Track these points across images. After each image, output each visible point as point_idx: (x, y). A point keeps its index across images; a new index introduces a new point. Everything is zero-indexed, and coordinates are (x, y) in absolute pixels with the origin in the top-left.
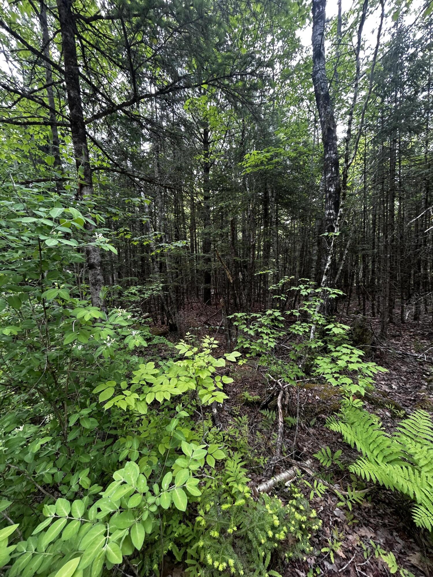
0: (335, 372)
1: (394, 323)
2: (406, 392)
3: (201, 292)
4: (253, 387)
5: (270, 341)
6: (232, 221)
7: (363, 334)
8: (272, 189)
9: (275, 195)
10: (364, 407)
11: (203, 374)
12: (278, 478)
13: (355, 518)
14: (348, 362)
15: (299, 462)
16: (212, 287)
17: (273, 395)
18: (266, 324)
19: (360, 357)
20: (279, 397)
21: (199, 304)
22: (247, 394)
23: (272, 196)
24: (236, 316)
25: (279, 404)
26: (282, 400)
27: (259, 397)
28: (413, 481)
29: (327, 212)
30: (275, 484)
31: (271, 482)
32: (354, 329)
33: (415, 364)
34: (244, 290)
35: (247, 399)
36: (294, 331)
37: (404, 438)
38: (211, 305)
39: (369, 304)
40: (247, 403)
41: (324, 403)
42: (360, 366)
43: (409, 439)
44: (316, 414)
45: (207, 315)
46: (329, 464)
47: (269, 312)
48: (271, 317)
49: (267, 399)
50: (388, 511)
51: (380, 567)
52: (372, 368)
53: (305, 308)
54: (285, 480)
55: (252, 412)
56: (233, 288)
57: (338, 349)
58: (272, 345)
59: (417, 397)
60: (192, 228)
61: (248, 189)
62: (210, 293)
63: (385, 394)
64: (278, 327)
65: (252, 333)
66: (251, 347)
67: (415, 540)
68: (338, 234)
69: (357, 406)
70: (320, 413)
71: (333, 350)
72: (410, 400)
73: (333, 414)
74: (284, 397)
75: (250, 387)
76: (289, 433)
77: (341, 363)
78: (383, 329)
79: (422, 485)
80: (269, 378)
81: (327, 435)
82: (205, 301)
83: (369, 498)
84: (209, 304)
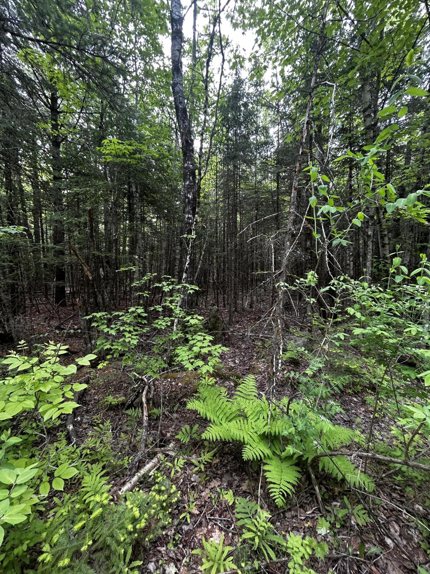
0: (191, 358)
1: (238, 312)
2: (244, 364)
3: (53, 291)
4: (118, 389)
5: (132, 339)
6: (90, 210)
7: (216, 323)
8: (136, 184)
9: (139, 191)
10: (216, 383)
11: (45, 387)
12: (142, 471)
13: (207, 476)
14: (201, 348)
15: (162, 449)
16: (68, 284)
17: (138, 393)
18: (128, 321)
19: (210, 341)
20: (144, 393)
21: (49, 306)
22: (110, 399)
23: (137, 192)
24: (95, 317)
25: (144, 400)
26: (147, 394)
27: (124, 398)
28: (243, 429)
29: (187, 216)
30: (139, 478)
31: (135, 478)
32: (210, 319)
33: (250, 341)
34: (106, 287)
35: (111, 403)
36: (157, 326)
37: (239, 398)
38: (65, 305)
39: (221, 297)
40: (112, 408)
41: (186, 388)
42: (209, 349)
43: (242, 399)
44: (179, 400)
45: (60, 319)
46: (188, 439)
47: (132, 309)
48: (134, 315)
49: (133, 398)
50: (230, 459)
51: (224, 505)
52: (219, 349)
53: (168, 304)
54: (150, 470)
55: (117, 415)
56: (93, 285)
57: (194, 337)
58: (135, 342)
59: (250, 366)
60: (37, 212)
61: (109, 179)
62: (65, 291)
63: (231, 369)
64: (141, 323)
65: (113, 332)
66: (112, 348)
67: (246, 472)
68: (194, 237)
69: (211, 384)
70: (182, 397)
71: (191, 338)
72: (246, 369)
73: (193, 396)
74: (148, 392)
75: (115, 390)
76: (155, 424)
77: (196, 349)
78: (230, 317)
79: (248, 430)
80: (135, 376)
81: (188, 415)
82: (57, 302)
83: (217, 455)
84: (64, 305)
